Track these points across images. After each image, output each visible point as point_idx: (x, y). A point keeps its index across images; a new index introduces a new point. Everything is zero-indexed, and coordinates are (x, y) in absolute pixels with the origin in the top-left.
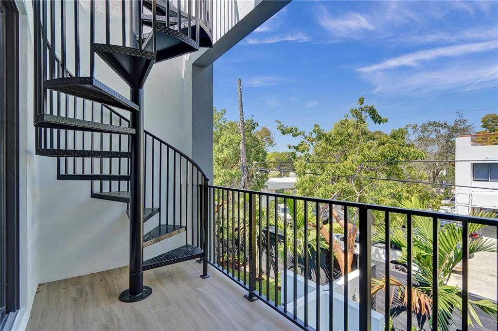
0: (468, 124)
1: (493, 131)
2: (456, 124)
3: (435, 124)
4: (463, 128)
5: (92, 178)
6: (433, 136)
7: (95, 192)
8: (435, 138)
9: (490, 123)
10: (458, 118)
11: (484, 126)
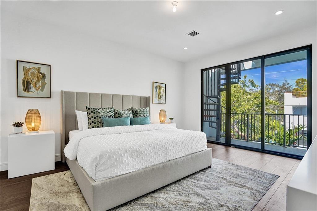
0: (290, 85)
1: (302, 88)
2: (284, 85)
3: (273, 85)
4: (287, 87)
5: (209, 122)
6: (271, 91)
7: (210, 125)
8: (272, 92)
9: (300, 83)
10: (285, 82)
11: (297, 86)
